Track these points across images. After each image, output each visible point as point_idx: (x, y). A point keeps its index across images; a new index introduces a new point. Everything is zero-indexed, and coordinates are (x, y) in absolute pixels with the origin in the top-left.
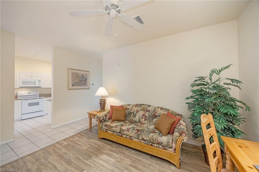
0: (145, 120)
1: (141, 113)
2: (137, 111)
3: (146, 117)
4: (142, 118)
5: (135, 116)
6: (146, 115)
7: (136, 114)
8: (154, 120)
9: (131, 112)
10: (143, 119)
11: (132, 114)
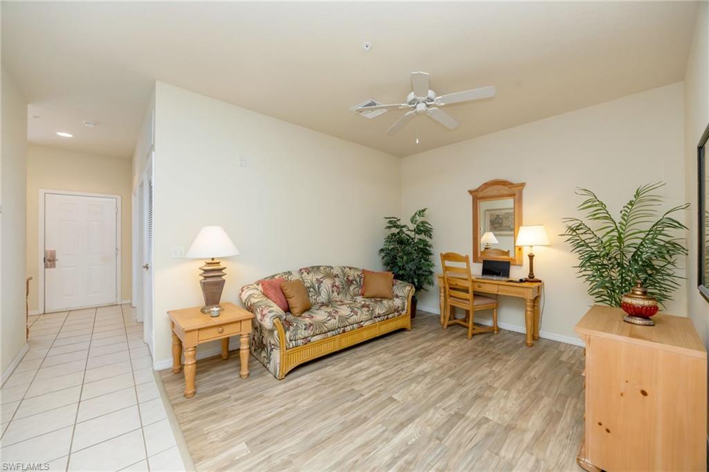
0: (338, 294)
1: (327, 283)
2: (320, 282)
3: (338, 287)
4: (333, 292)
5: (318, 293)
6: (337, 284)
7: (319, 288)
8: (351, 288)
9: (308, 287)
10: (336, 293)
11: (312, 290)
